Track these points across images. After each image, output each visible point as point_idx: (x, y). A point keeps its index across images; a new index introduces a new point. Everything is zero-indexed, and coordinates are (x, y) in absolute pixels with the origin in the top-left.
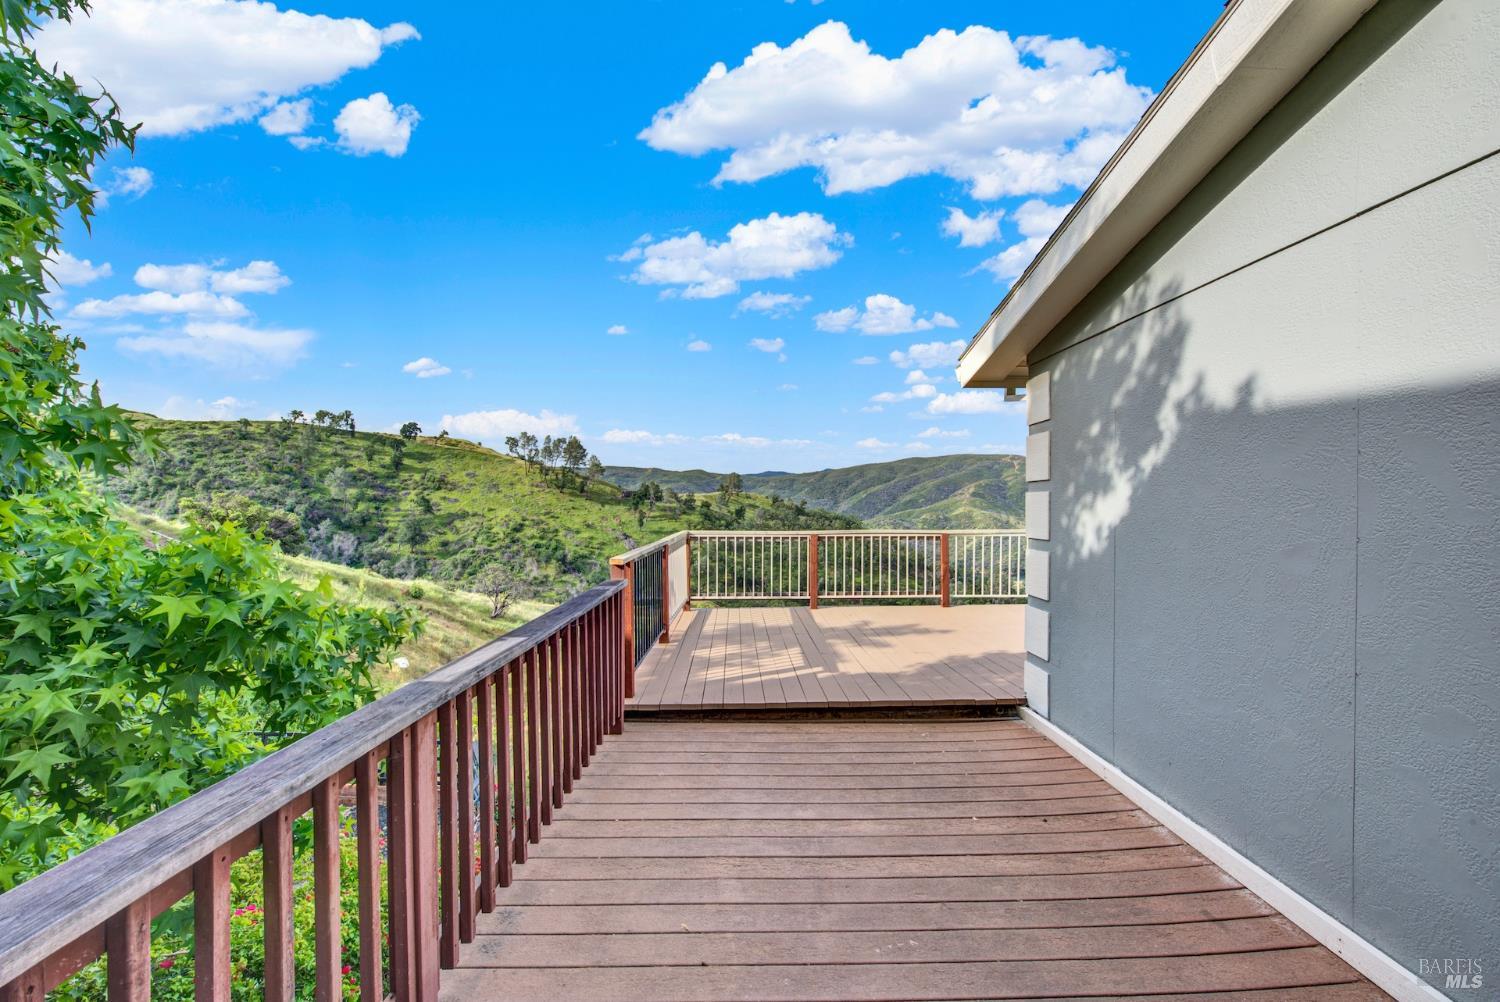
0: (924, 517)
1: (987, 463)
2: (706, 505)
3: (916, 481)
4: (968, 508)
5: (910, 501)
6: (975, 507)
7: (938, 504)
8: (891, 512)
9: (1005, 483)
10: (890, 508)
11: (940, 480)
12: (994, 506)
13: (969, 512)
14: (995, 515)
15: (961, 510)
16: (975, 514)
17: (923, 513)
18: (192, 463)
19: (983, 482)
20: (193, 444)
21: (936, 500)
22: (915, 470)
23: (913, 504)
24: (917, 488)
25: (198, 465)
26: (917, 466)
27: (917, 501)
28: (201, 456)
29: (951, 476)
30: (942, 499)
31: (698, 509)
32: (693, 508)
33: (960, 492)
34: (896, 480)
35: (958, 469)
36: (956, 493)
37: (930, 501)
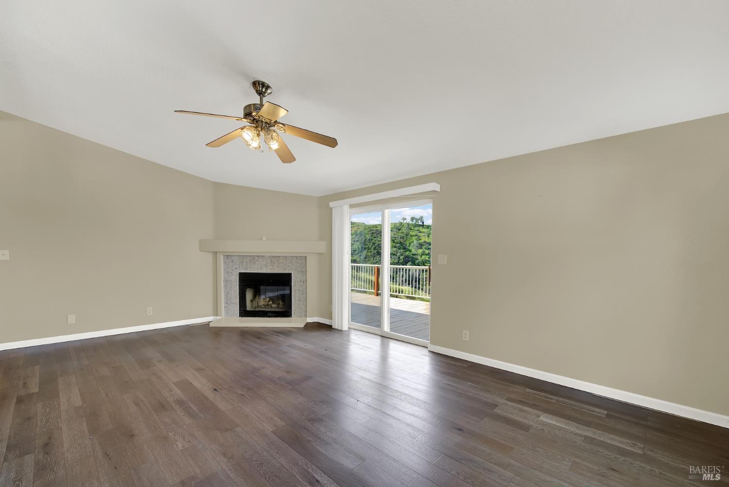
18: (372, 240)
20: (373, 233)
25: (373, 241)
28: (375, 237)
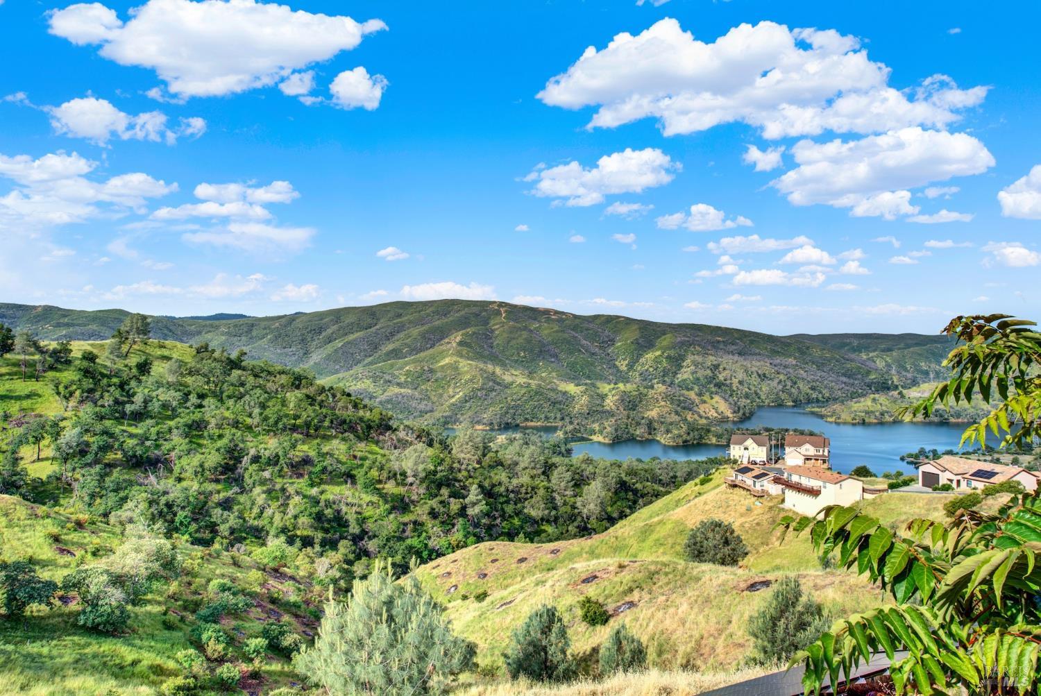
0: (407, 368)
1: (475, 310)
2: (90, 357)
3: (401, 328)
4: (455, 358)
5: (393, 350)
6: (461, 356)
7: (422, 354)
8: (371, 363)
9: (492, 331)
10: (371, 358)
11: (426, 327)
12: (479, 356)
13: (455, 362)
14: (482, 365)
15: (447, 361)
16: (461, 364)
17: (407, 364)
19: (470, 330)
21: (421, 350)
22: (399, 316)
23: (396, 354)
24: (401, 335)
26: (401, 311)
27: (401, 350)
29: (437, 323)
30: (427, 349)
31: (77, 362)
32: (68, 362)
33: (447, 340)
34: (377, 327)
35: (445, 315)
36: (442, 342)
37: (415, 350)
